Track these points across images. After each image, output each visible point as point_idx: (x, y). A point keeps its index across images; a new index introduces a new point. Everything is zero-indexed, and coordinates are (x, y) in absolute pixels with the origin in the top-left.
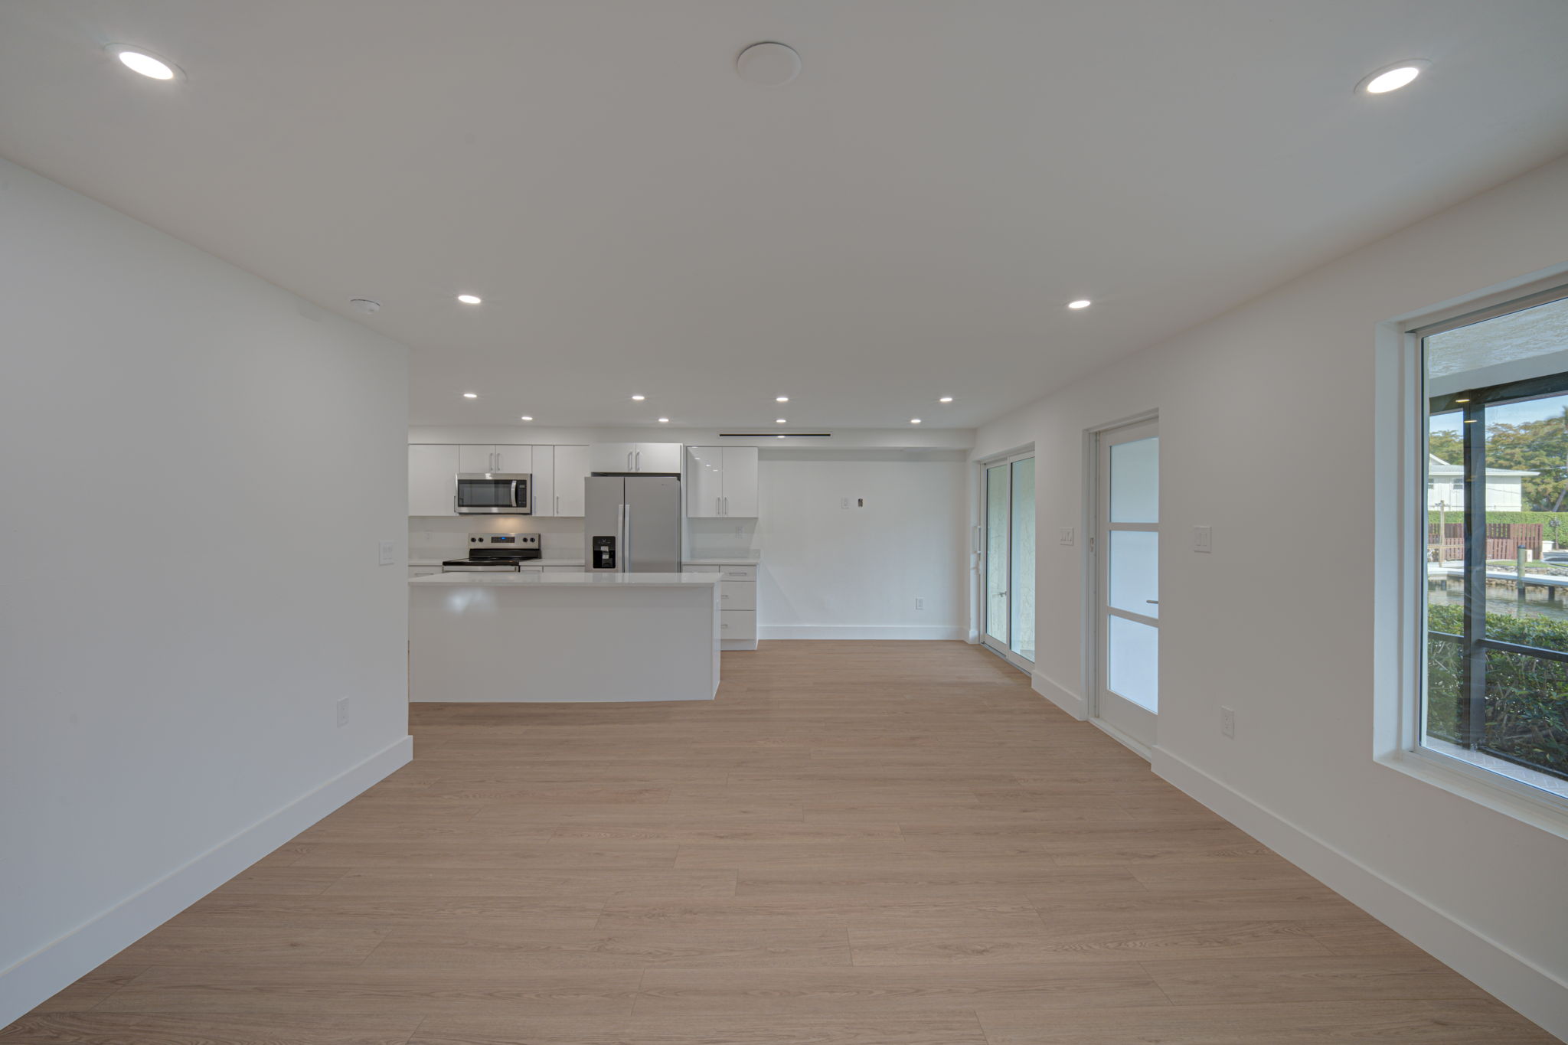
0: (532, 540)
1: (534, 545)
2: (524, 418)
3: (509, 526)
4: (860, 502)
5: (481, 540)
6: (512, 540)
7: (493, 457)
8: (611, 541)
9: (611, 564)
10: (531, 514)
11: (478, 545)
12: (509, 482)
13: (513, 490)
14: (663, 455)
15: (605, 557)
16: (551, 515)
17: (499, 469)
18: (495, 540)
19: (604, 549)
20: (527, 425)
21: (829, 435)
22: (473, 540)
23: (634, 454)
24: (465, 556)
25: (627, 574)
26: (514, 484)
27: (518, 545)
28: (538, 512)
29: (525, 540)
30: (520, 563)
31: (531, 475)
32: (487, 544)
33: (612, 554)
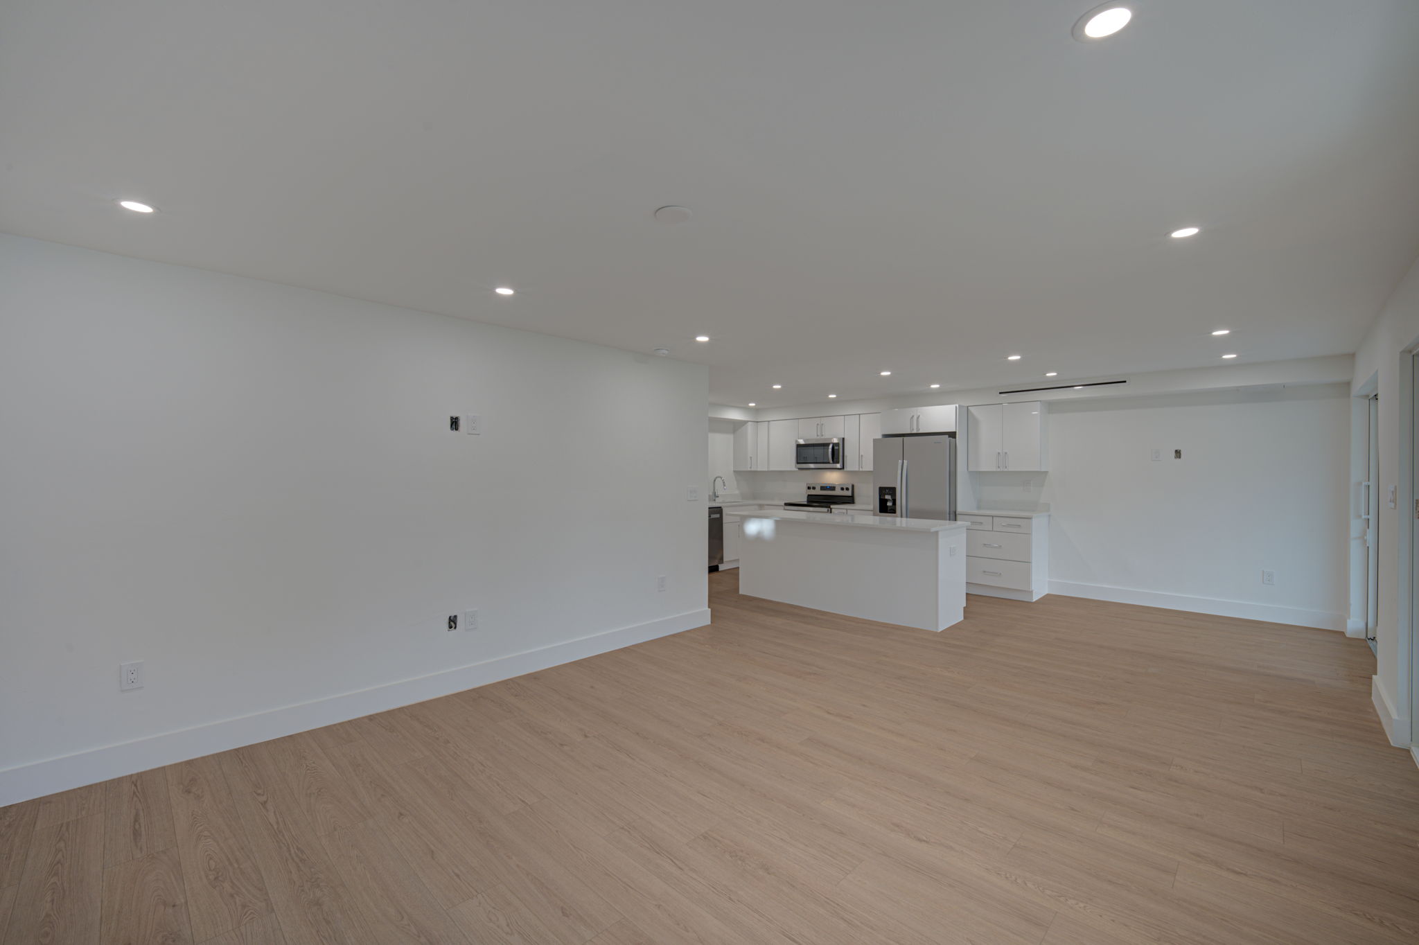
0: (847, 489)
1: (849, 493)
2: (830, 396)
3: (833, 477)
4: (1178, 454)
5: (814, 488)
6: (833, 488)
7: (819, 426)
8: (892, 491)
9: (893, 511)
10: (843, 468)
11: (812, 492)
12: (828, 445)
13: (830, 450)
14: (941, 416)
15: (889, 504)
16: (857, 469)
17: (822, 435)
18: (823, 488)
19: (887, 497)
20: (833, 400)
21: (1125, 382)
22: (809, 488)
23: (915, 418)
24: (804, 500)
25: (904, 519)
26: (831, 446)
27: (838, 492)
28: (848, 467)
29: (842, 489)
30: (832, 506)
31: (843, 439)
32: (818, 492)
33: (894, 503)
